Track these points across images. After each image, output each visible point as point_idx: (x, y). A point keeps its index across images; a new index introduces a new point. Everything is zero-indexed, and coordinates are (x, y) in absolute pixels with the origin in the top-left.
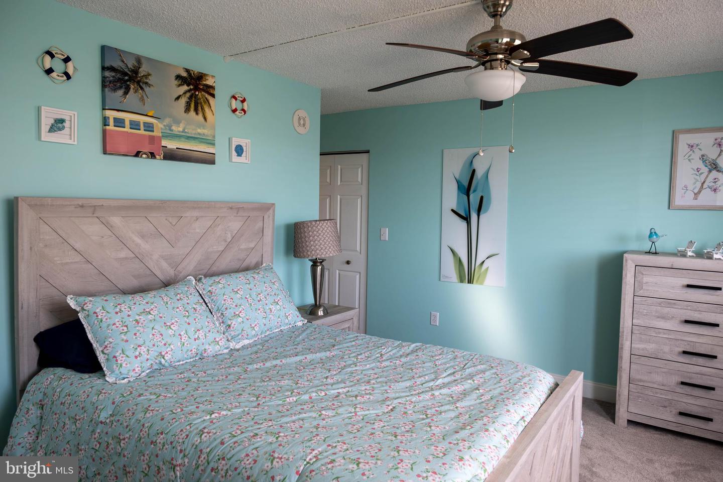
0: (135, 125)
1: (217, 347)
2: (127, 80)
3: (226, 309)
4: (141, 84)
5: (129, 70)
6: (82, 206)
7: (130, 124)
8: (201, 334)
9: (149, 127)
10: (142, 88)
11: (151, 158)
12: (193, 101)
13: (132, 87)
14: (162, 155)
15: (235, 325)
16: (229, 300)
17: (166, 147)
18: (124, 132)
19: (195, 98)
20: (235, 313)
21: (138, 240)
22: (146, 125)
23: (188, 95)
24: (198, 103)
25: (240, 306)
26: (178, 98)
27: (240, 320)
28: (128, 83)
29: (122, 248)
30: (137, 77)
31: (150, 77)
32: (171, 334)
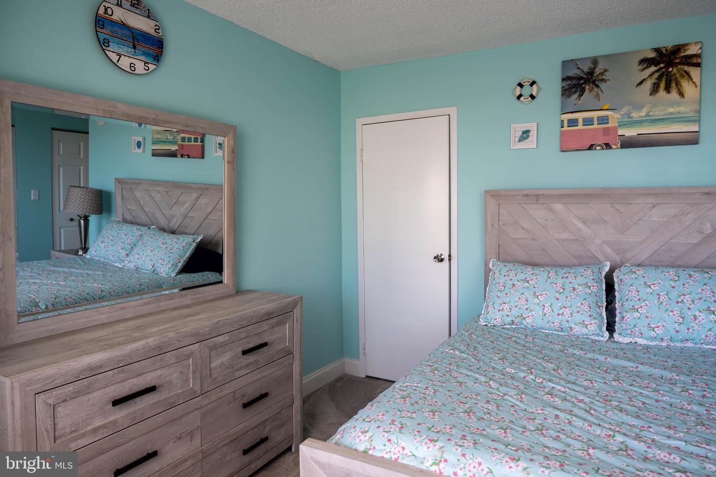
0: (588, 122)
1: (585, 330)
2: (583, 84)
3: (627, 300)
4: (596, 82)
5: (585, 74)
6: (527, 195)
7: (583, 122)
8: (567, 311)
9: (603, 120)
10: (597, 86)
11: (606, 149)
12: (664, 80)
13: (587, 87)
14: (619, 145)
15: (628, 318)
16: (634, 292)
17: (624, 135)
18: (578, 130)
19: (667, 75)
20: (633, 306)
21: (580, 225)
22: (600, 119)
23: (656, 75)
24: (670, 81)
25: (644, 300)
26: (641, 83)
27: (636, 314)
28: (583, 86)
29: (564, 231)
30: (592, 78)
31: (606, 73)
32: (536, 302)
